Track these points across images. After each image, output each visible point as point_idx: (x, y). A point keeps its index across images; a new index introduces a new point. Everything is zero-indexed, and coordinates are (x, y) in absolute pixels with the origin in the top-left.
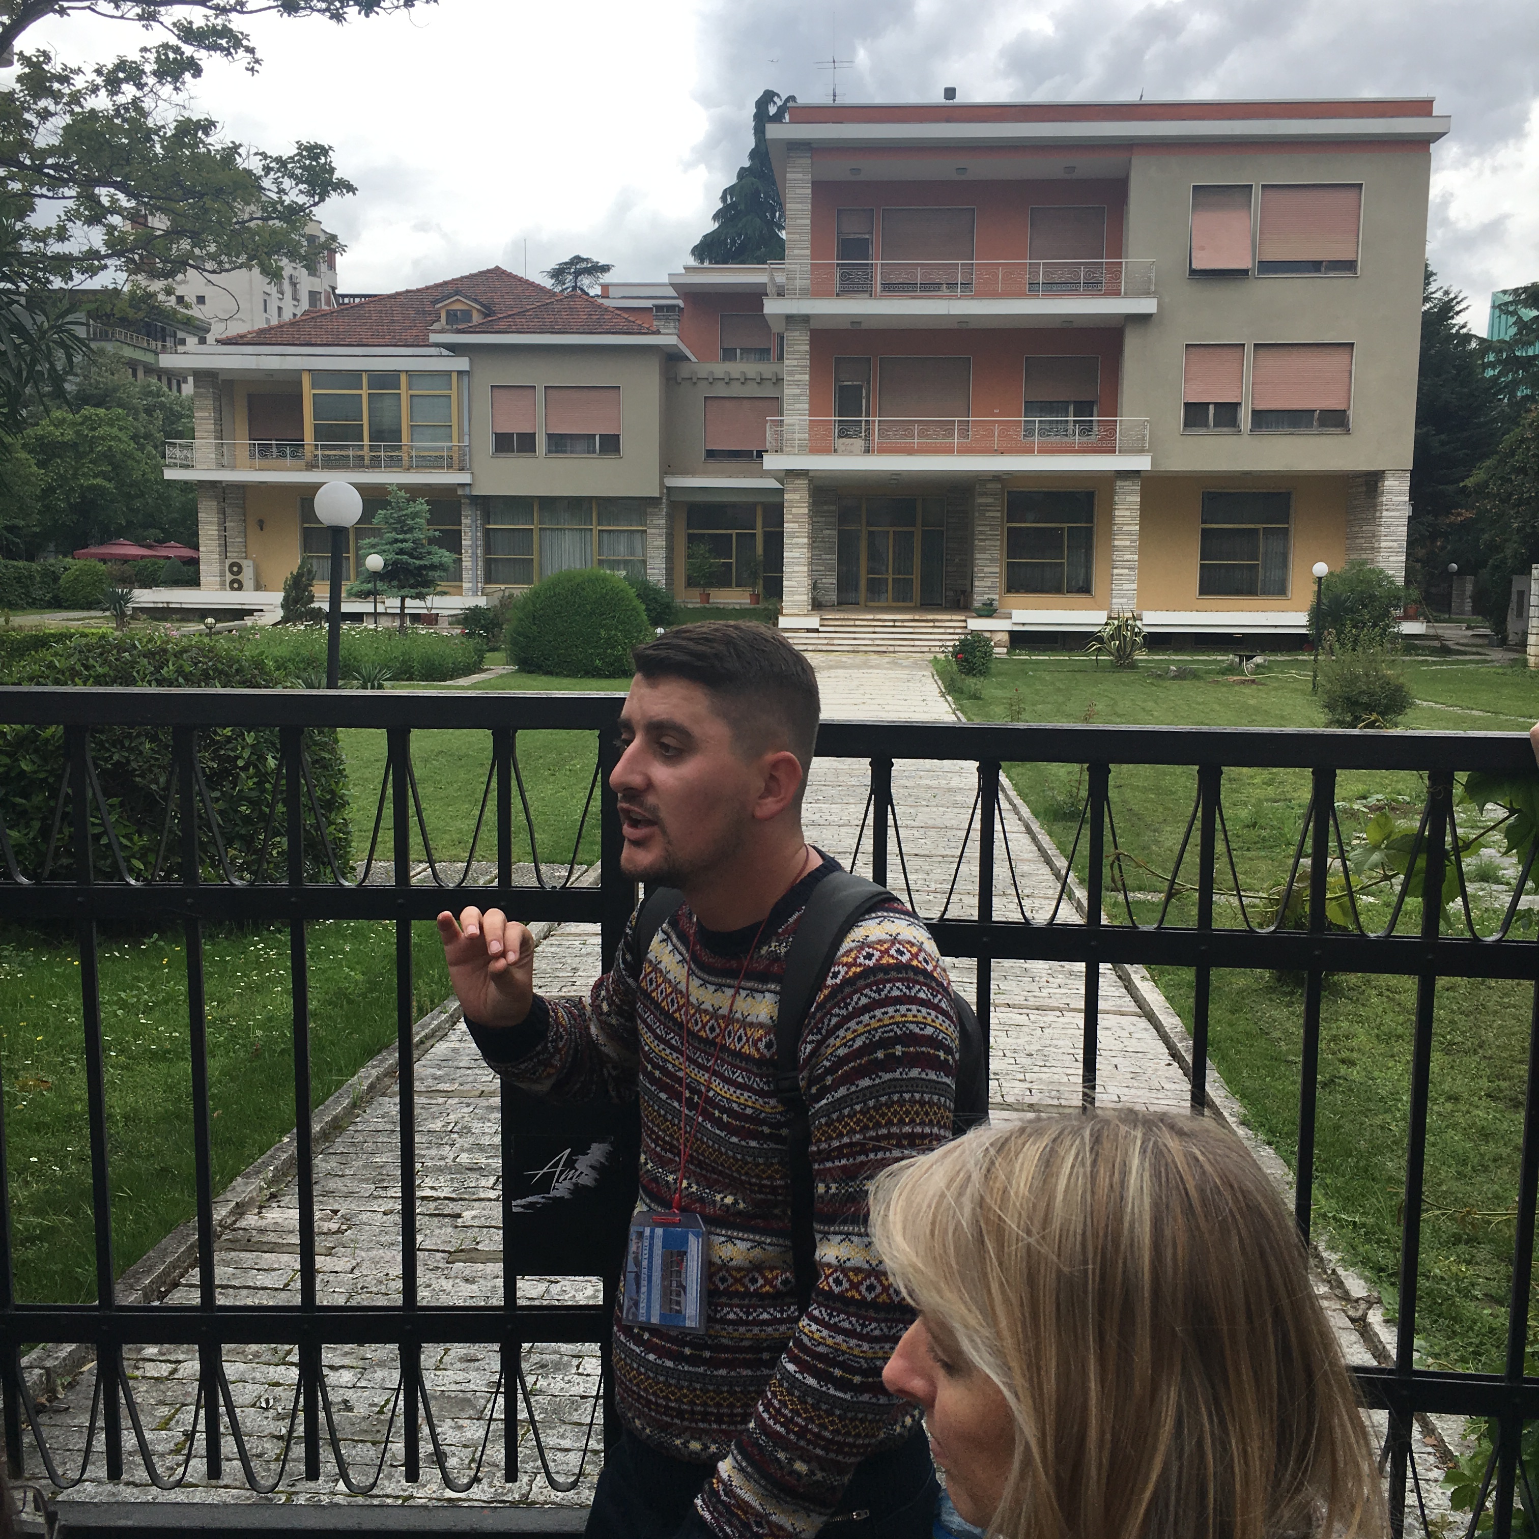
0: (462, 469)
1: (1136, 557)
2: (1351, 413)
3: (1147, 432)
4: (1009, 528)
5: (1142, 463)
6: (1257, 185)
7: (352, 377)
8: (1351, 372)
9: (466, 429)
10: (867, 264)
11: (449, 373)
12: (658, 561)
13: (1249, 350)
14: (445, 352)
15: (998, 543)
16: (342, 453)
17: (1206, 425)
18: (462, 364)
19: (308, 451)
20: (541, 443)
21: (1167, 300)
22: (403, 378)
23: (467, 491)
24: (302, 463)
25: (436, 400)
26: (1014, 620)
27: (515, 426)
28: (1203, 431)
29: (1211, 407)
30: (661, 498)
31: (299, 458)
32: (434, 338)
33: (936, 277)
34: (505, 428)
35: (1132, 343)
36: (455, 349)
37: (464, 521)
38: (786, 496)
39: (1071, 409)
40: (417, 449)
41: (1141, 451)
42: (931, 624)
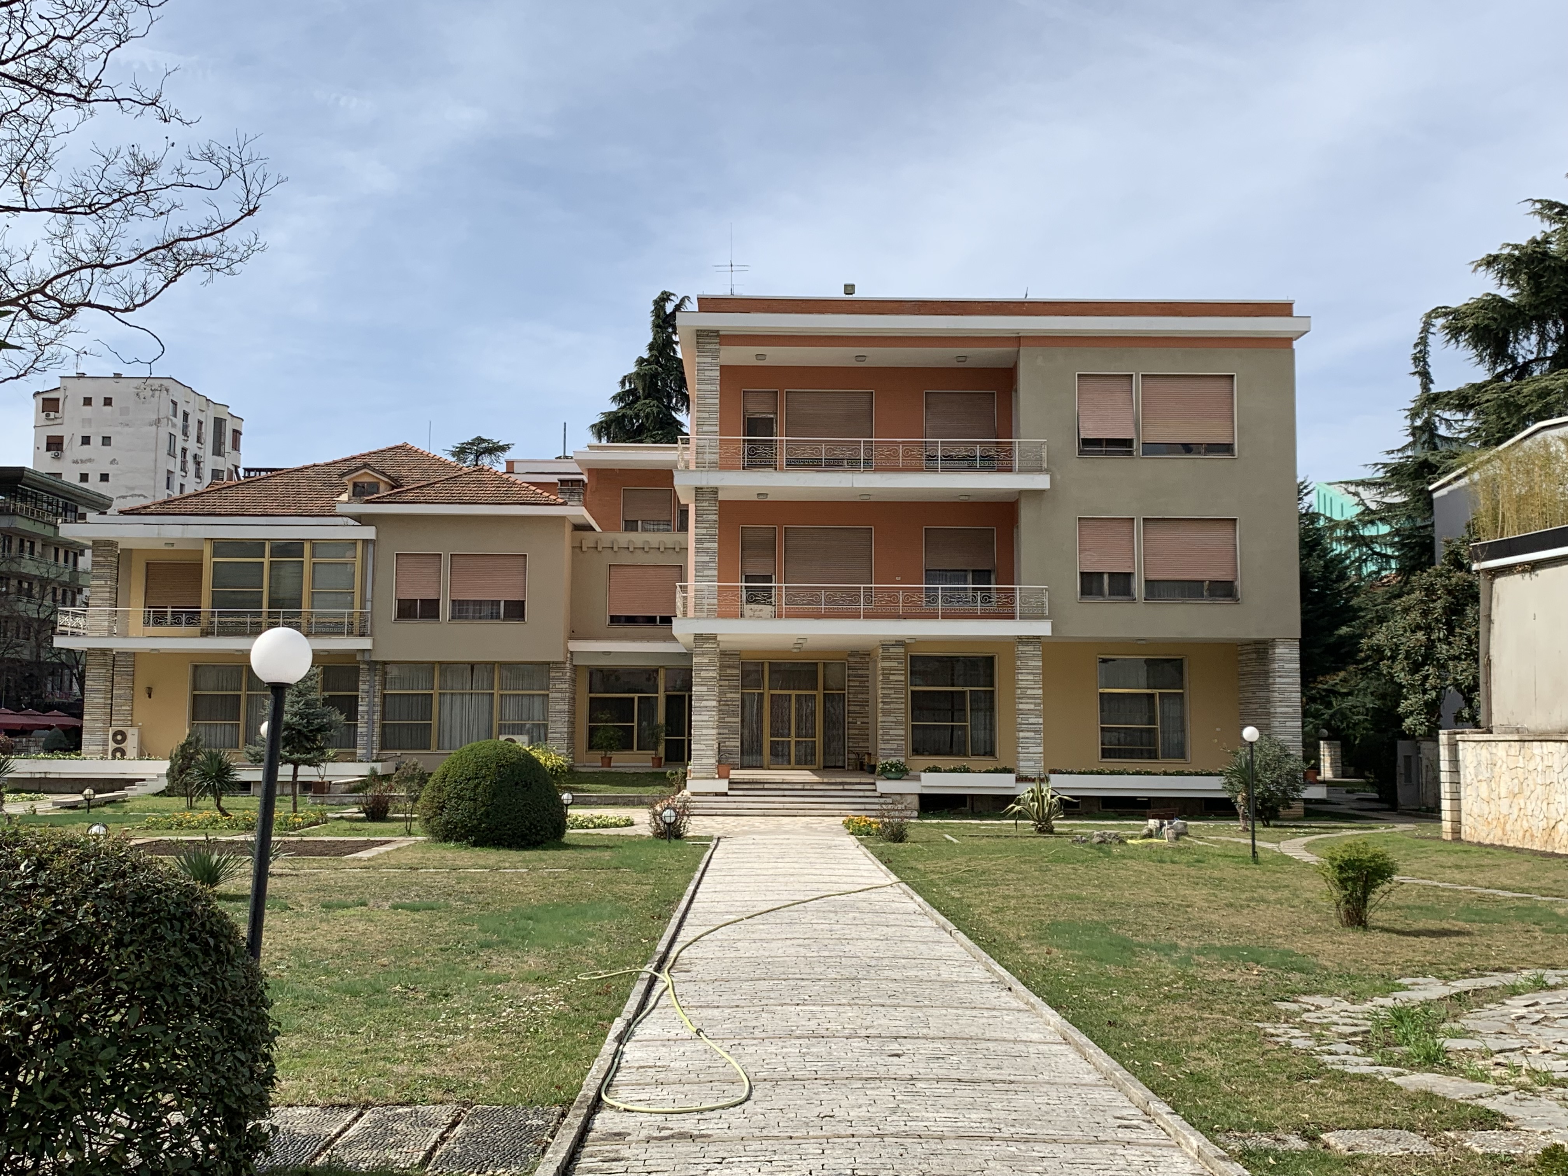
0: (362, 635)
1: (1041, 721)
2: (1238, 583)
3: (1046, 600)
4: (912, 692)
5: (1043, 628)
6: (1137, 375)
7: (256, 547)
8: (1235, 545)
9: (369, 595)
10: (772, 441)
11: (354, 542)
12: (559, 724)
13: (1139, 525)
14: (351, 522)
15: (903, 706)
16: (241, 620)
17: (1101, 593)
18: (369, 532)
19: (204, 620)
20: (445, 609)
21: (1059, 477)
22: (307, 547)
23: (367, 658)
24: (197, 630)
25: (339, 567)
26: (923, 783)
27: (419, 593)
28: (1100, 599)
29: (1106, 577)
30: (564, 663)
31: (195, 625)
32: (339, 509)
33: (838, 454)
34: (409, 594)
35: (1026, 515)
36: (362, 519)
37: (362, 687)
38: (695, 660)
39: (970, 577)
40: (317, 614)
41: (1040, 617)
42: (841, 787)
